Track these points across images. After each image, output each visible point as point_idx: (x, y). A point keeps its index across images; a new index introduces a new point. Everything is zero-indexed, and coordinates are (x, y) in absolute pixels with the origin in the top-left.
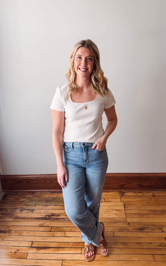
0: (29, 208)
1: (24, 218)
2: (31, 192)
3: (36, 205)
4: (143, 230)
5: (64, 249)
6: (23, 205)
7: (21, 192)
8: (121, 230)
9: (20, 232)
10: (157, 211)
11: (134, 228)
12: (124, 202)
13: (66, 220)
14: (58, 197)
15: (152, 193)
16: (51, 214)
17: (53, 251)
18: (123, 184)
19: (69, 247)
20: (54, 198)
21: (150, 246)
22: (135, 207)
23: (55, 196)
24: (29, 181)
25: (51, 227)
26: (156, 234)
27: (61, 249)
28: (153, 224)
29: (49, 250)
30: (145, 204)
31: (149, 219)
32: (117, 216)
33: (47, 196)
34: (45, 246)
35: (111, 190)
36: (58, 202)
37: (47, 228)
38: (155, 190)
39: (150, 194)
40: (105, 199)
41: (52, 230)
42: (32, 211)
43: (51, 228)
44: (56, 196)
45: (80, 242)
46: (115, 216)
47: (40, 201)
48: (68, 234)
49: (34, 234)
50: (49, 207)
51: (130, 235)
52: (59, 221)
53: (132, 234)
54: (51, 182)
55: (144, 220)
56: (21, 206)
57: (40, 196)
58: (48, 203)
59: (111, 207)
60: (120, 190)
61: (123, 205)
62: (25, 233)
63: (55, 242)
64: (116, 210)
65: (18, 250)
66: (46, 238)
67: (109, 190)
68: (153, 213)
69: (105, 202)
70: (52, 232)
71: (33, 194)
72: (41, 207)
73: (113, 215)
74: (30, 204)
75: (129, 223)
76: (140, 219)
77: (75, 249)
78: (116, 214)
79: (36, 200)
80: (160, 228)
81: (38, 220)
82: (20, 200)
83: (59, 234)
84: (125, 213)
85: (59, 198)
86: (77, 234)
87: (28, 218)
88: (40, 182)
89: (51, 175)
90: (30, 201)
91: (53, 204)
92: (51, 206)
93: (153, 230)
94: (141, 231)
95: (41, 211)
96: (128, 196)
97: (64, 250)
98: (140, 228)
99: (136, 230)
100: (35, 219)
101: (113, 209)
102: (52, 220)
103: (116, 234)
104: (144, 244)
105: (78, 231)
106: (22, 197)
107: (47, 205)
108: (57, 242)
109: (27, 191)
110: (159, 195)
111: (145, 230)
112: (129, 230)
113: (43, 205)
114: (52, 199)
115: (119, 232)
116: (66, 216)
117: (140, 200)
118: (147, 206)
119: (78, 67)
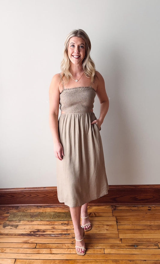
0: (13, 223)
1: (7, 235)
2: (15, 206)
3: (20, 221)
4: (137, 246)
6: (6, 221)
7: (3, 207)
8: (112, 247)
9: (3, 249)
10: (153, 226)
11: (127, 244)
12: (116, 217)
13: (52, 236)
14: (44, 211)
16: (36, 229)
18: (115, 197)
20: (40, 212)
21: (144, 263)
22: (128, 222)
23: (41, 210)
24: (13, 195)
25: (36, 243)
26: (151, 250)
28: (148, 239)
30: (140, 219)
31: (144, 234)
32: (108, 232)
33: (32, 211)
34: (29, 263)
35: (102, 204)
36: (45, 217)
37: (31, 245)
38: (152, 203)
39: (147, 208)
40: (96, 213)
41: (36, 246)
42: (16, 226)
43: (35, 245)
44: (43, 211)
45: (67, 260)
46: (105, 232)
47: (25, 216)
48: (54, 251)
49: (18, 251)
50: (35, 223)
51: (122, 252)
52: (45, 237)
53: (125, 250)
54: (37, 196)
55: (138, 236)
56: (4, 222)
57: (24, 211)
58: (34, 218)
59: (102, 222)
60: (112, 204)
61: (116, 220)
62: (8, 250)
63: (39, 259)
64: (108, 225)
66: (30, 255)
67: (100, 204)
68: (149, 228)
70: (37, 249)
71: (17, 209)
72: (25, 222)
73: (105, 230)
74: (14, 219)
75: (121, 239)
76: (133, 234)
78: (107, 230)
79: (21, 216)
80: (156, 244)
81: (22, 236)
82: (3, 216)
83: (44, 251)
84: (117, 228)
86: (63, 251)
87: (11, 235)
88: (25, 196)
89: (36, 188)
90: (14, 217)
91: (39, 220)
92: (37, 222)
93: (148, 247)
94: (134, 248)
95: (25, 227)
96: (121, 210)
98: (133, 244)
99: (129, 246)
100: (19, 235)
101: (104, 224)
102: (37, 236)
103: (107, 251)
104: (137, 262)
105: (65, 247)
106: (6, 212)
107: (33, 220)
108: (43, 259)
109: (11, 206)
110: (155, 209)
111: (139, 247)
112: (121, 246)
113: (28, 221)
114: (37, 215)
115: (110, 249)
116: (53, 232)
117: (135, 214)
118: (142, 220)
119: (71, 55)
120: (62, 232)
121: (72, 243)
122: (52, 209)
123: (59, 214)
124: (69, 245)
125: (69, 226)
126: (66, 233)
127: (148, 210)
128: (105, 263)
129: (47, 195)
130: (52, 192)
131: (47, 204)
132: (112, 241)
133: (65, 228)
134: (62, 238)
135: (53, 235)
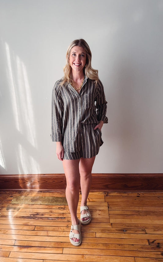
0: (15, 206)
2: (18, 191)
3: (22, 204)
4: (126, 231)
5: (46, 248)
6: (10, 204)
7: (9, 191)
8: (103, 231)
9: (5, 231)
10: (141, 212)
11: (117, 229)
12: (108, 203)
15: (137, 193)
16: (36, 213)
17: (35, 250)
18: (108, 184)
19: (50, 246)
20: (39, 197)
21: (132, 248)
22: (118, 207)
23: (41, 195)
24: (16, 181)
25: (35, 226)
26: (139, 235)
27: (43, 248)
28: (137, 225)
29: (31, 249)
30: (130, 205)
31: (132, 220)
32: (100, 217)
33: (33, 195)
34: (27, 245)
35: (96, 190)
36: (44, 201)
37: (31, 227)
38: (141, 190)
39: (135, 194)
40: (90, 199)
41: (35, 229)
42: (18, 209)
43: (34, 227)
44: (43, 195)
45: (62, 242)
47: (27, 200)
48: (51, 233)
49: (18, 233)
50: (35, 206)
51: (112, 237)
52: (43, 220)
53: (114, 235)
55: (127, 221)
56: (7, 205)
57: (26, 195)
58: (34, 202)
59: (95, 207)
60: (105, 190)
61: (107, 205)
63: (37, 241)
64: (100, 210)
65: (1, 248)
66: (29, 237)
67: (94, 190)
68: (136, 214)
69: (90, 202)
70: (36, 231)
71: (20, 193)
72: (26, 206)
73: (97, 215)
74: (17, 203)
75: (112, 224)
76: (123, 219)
77: (57, 249)
78: (99, 215)
79: (23, 199)
80: (144, 230)
81: (22, 219)
82: (7, 199)
83: (42, 233)
84: (108, 213)
85: (45, 197)
86: (59, 234)
90: (17, 200)
92: (37, 206)
93: (136, 232)
94: (123, 232)
95: (26, 210)
96: (113, 196)
97: (46, 250)
98: (123, 229)
99: (118, 231)
100: (20, 218)
101: (97, 209)
102: (36, 219)
103: (98, 235)
104: (126, 246)
105: (61, 230)
106: (10, 196)
107: (33, 204)
108: (40, 241)
109: (15, 191)
110: (144, 195)
111: (128, 231)
112: (111, 230)
113: (29, 204)
114: (37, 199)
115: (102, 233)
116: (50, 215)
117: (125, 200)
118: (131, 206)
119: (73, 63)
120: (58, 215)
121: (67, 227)
122: (50, 193)
123: (57, 199)
124: (65, 228)
125: (65, 210)
126: (62, 216)
127: (137, 196)
128: (96, 246)
129: (47, 182)
130: (51, 179)
131: (47, 190)
132: (104, 226)
133: (62, 212)
134: (58, 221)
135: (50, 219)
